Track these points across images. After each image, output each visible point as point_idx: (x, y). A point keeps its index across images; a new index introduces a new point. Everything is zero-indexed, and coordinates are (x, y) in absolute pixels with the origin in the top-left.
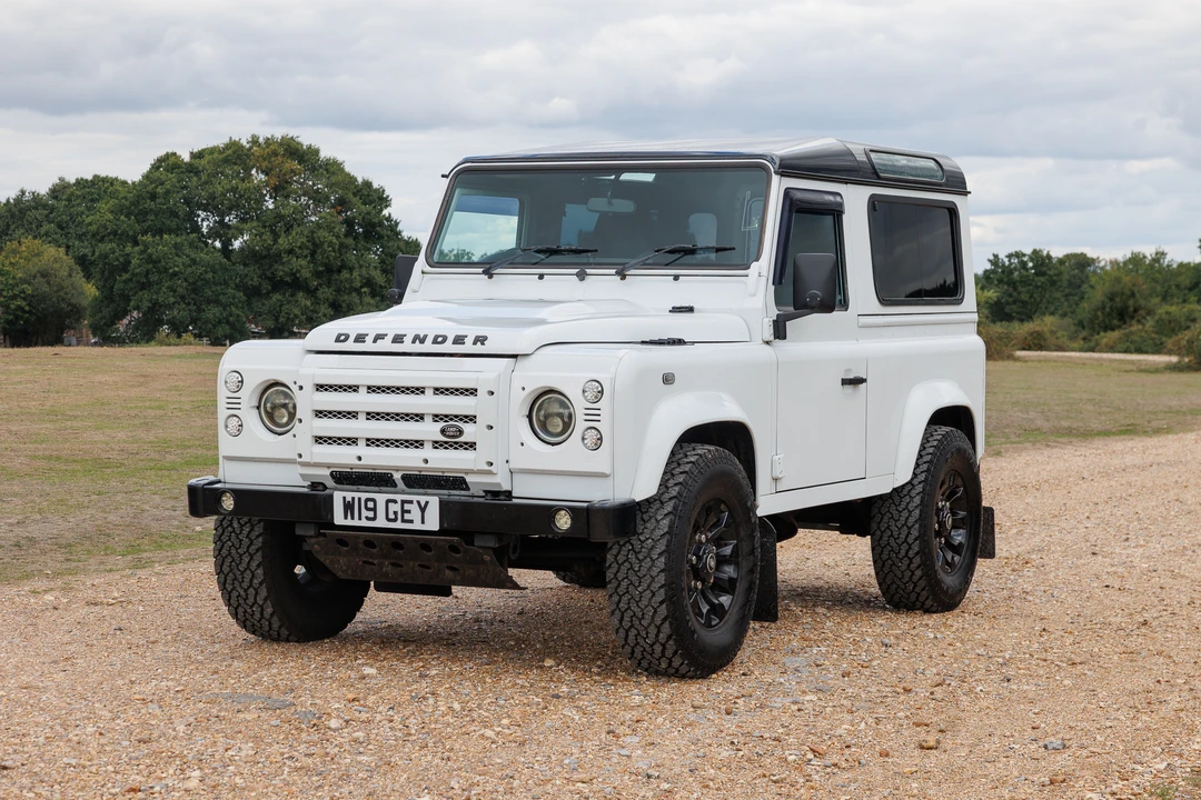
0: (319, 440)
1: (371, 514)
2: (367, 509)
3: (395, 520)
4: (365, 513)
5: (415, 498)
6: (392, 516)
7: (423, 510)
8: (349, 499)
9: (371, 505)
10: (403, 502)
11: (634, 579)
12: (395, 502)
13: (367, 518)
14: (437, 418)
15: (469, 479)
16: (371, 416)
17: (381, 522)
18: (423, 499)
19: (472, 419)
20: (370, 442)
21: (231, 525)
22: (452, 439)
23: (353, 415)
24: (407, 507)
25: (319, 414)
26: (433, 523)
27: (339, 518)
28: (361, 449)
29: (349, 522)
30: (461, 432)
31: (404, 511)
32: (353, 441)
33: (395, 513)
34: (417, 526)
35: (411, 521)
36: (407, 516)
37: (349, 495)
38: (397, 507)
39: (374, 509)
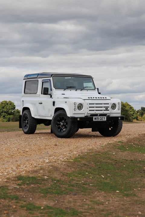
0: (90, 110)
3: (101, 120)
4: (97, 119)
14: (104, 107)
15: (107, 114)
16: (96, 107)
17: (99, 120)
18: (104, 117)
19: (108, 107)
20: (96, 110)
22: (107, 110)
23: (94, 107)
25: (90, 107)
26: (105, 120)
27: (94, 120)
28: (95, 111)
29: (95, 120)
35: (103, 120)
38: (101, 118)
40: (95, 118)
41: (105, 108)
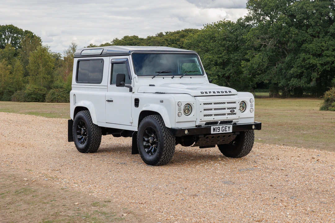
0: (205, 116)
1: (219, 130)
2: (218, 129)
3: (223, 131)
4: (217, 130)
5: (227, 126)
6: (223, 130)
7: (229, 128)
8: (214, 128)
9: (219, 128)
10: (225, 127)
11: (250, 138)
12: (224, 127)
13: (218, 131)
14: (228, 108)
15: (233, 121)
16: (215, 109)
17: (221, 132)
18: (229, 126)
19: (235, 108)
20: (215, 115)
21: (169, 138)
22: (232, 113)
23: (211, 109)
24: (226, 128)
25: (205, 110)
26: (231, 131)
27: (212, 132)
28: (213, 117)
29: (214, 133)
30: (234, 111)
31: (225, 129)
32: (211, 115)
33: (224, 129)
34: (228, 132)
35: (227, 131)
36: (226, 130)
37: (214, 127)
39: (219, 129)
40: (214, 129)
41: (229, 110)
